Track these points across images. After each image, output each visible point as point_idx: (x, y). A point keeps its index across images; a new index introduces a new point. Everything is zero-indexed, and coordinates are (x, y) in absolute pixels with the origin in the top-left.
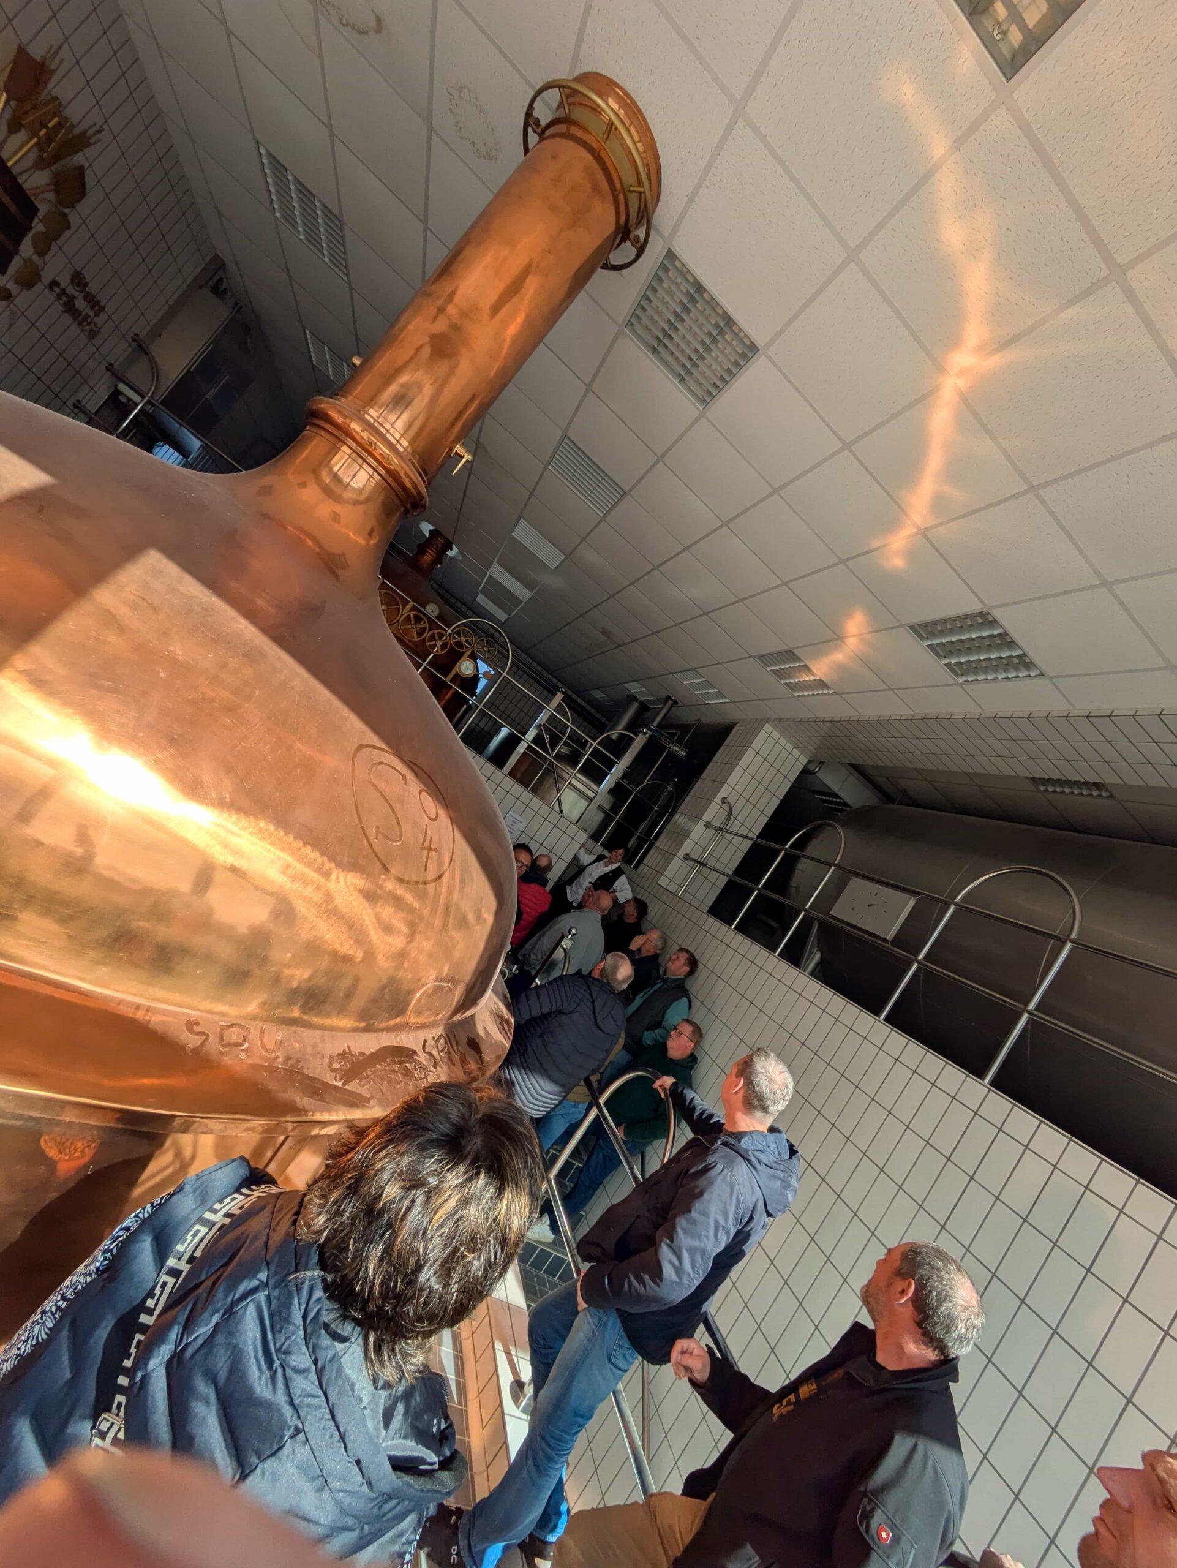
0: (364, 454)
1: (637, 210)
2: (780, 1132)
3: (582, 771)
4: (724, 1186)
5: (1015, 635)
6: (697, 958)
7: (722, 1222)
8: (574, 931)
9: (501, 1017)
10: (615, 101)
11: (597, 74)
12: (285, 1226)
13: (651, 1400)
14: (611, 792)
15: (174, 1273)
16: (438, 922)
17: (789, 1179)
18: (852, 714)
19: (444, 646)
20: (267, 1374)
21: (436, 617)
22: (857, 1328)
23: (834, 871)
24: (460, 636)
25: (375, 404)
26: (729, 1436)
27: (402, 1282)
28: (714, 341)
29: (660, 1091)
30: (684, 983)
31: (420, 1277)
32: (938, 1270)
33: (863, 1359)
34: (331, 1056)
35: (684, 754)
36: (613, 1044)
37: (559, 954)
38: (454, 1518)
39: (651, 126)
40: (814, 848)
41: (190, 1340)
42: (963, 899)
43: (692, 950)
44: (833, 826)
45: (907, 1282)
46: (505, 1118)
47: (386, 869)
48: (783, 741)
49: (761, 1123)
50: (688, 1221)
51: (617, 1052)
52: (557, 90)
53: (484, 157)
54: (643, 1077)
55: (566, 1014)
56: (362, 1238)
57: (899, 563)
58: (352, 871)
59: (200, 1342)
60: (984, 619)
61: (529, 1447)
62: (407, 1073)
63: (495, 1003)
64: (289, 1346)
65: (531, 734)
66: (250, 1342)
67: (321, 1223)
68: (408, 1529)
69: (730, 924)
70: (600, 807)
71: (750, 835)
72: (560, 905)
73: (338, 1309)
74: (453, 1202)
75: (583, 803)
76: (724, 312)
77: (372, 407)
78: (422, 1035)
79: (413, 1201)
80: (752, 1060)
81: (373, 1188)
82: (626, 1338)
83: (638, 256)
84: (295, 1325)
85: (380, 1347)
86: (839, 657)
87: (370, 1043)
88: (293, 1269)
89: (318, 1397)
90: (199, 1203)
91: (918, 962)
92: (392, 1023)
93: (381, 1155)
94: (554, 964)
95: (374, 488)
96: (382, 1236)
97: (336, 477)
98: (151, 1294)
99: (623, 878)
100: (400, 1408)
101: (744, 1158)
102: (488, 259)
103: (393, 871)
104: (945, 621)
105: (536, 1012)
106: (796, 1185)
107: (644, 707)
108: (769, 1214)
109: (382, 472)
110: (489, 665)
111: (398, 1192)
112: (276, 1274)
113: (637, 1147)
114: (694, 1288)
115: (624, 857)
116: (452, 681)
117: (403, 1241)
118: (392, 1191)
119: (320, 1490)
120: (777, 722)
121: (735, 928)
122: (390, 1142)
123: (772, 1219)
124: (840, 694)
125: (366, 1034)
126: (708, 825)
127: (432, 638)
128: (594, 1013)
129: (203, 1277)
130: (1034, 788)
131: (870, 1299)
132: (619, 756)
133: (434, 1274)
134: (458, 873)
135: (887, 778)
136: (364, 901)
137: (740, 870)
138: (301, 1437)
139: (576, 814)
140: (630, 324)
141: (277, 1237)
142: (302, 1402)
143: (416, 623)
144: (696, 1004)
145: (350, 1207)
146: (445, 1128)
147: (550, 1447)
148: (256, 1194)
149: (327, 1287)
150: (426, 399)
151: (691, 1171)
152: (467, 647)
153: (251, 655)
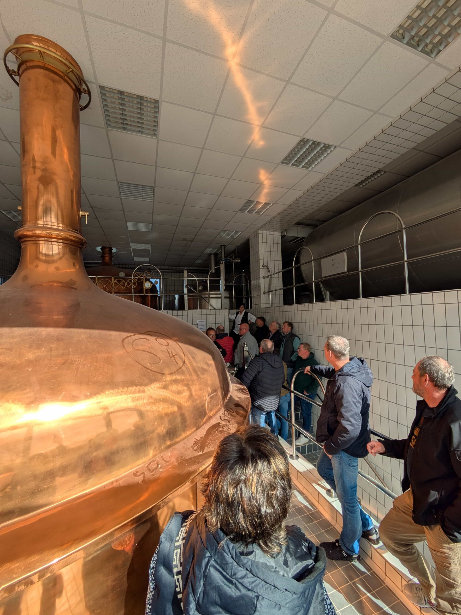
0: (50, 239)
1: (76, 79)
2: (354, 358)
3: (211, 290)
4: (348, 389)
5: (317, 139)
6: (291, 322)
7: (355, 401)
8: (246, 343)
9: (241, 389)
10: (35, 42)
11: (21, 36)
12: (204, 530)
13: (372, 464)
14: (225, 290)
15: (178, 573)
16: (195, 377)
17: (367, 371)
18: (284, 207)
19: (135, 284)
20: (233, 587)
21: (125, 276)
22: (419, 402)
23: (314, 262)
24: (137, 277)
25: (39, 219)
26: (402, 461)
27: (257, 519)
28: (142, 109)
29: (308, 373)
30: (292, 333)
31: (262, 513)
32: (432, 363)
33: (426, 410)
34: (191, 447)
35: (240, 260)
36: (283, 369)
37: (246, 354)
38: (337, 544)
39: (56, 42)
40: (303, 260)
41: (198, 597)
42: (361, 241)
43: (287, 321)
44: (304, 248)
45: (425, 376)
46: (254, 434)
47: (163, 374)
48: (268, 232)
49: (346, 360)
50: (344, 408)
51: (286, 370)
52: (10, 53)
53: (7, 100)
54: (301, 372)
55: (261, 372)
56: (232, 515)
57: (262, 143)
58: (151, 383)
59: (202, 595)
60: (304, 142)
61: (344, 508)
62: (221, 432)
63: (236, 386)
64: (234, 571)
65: (186, 291)
66: (219, 581)
67: (215, 521)
68: (319, 591)
69: (294, 304)
70: (225, 298)
71: (280, 270)
72: (236, 338)
73: (242, 544)
74: (255, 479)
75: (219, 300)
76: (137, 95)
77: (38, 221)
78: (218, 416)
79: (241, 490)
80: (329, 343)
81: (224, 496)
82: (351, 456)
83: (90, 96)
84: (230, 563)
85: (266, 543)
86: (266, 191)
87: (202, 432)
88: (217, 544)
89: (256, 580)
90: (171, 542)
91: (360, 272)
92: (204, 420)
93: (218, 482)
94: (247, 358)
95: (62, 249)
96: (239, 509)
97: (46, 255)
98: (176, 586)
99: (249, 314)
100: (288, 555)
101: (348, 375)
102: (36, 136)
103: (166, 372)
104: (291, 152)
105: (251, 378)
106: (370, 371)
107: (216, 255)
108: (368, 387)
109: (61, 241)
110: (154, 279)
111: (233, 490)
112: (212, 550)
113: (313, 395)
114: (361, 426)
115: (244, 307)
116: (146, 293)
117: (247, 506)
118: (231, 492)
119: (280, 609)
120: (261, 228)
121: (296, 304)
122: (219, 474)
123: (370, 388)
124: (275, 203)
125: (198, 430)
126: (264, 278)
127: (129, 284)
128: (270, 364)
129: (189, 569)
130: (359, 188)
131: (417, 391)
132: (219, 277)
133: (266, 507)
134: (190, 356)
135: (310, 220)
136: (163, 390)
137: (284, 285)
138: (260, 598)
139: (219, 306)
140: (108, 125)
141: (204, 536)
142: (252, 587)
143: (119, 283)
144: (300, 336)
145: (221, 508)
146: (235, 455)
147: (350, 503)
148: (188, 523)
149: (232, 540)
150: (56, 204)
151: (334, 392)
152: (142, 278)
153: (58, 339)
